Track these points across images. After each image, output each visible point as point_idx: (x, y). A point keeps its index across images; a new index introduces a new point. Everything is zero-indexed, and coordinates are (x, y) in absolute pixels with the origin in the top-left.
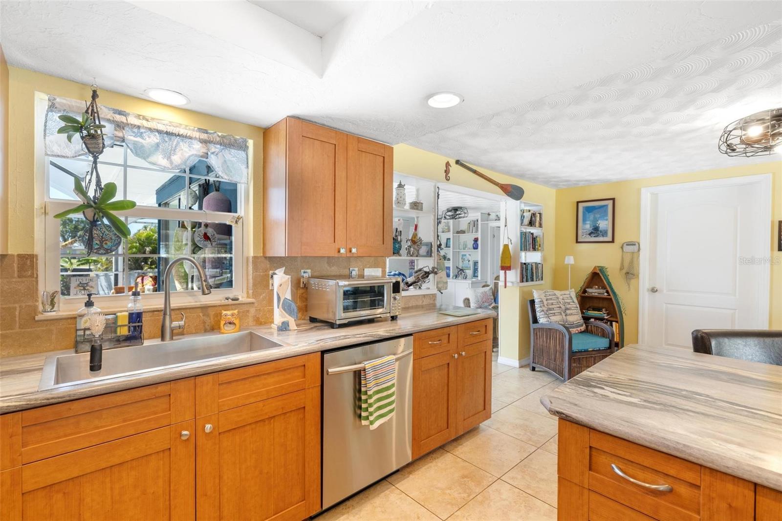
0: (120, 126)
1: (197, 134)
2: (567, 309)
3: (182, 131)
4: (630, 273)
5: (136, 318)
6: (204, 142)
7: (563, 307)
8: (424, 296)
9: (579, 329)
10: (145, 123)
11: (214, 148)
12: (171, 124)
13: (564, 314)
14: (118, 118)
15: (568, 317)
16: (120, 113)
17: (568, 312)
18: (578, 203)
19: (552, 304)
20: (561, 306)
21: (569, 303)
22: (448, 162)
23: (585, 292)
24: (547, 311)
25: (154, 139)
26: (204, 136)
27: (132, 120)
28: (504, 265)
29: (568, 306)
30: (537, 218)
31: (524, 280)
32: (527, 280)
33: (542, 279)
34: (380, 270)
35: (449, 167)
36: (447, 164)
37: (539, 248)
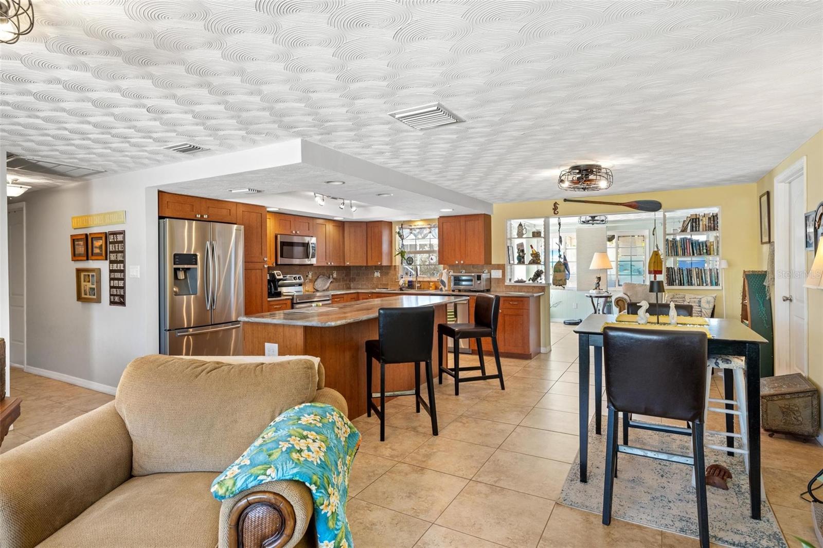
0: (411, 229)
1: (427, 226)
3: (424, 227)
5: (409, 282)
6: (430, 228)
8: (534, 287)
10: (416, 227)
11: (433, 229)
12: (421, 225)
14: (410, 227)
16: (411, 226)
22: (556, 202)
23: (744, 299)
25: (418, 231)
26: (429, 226)
27: (413, 227)
30: (701, 223)
31: (675, 283)
32: (681, 284)
33: (717, 284)
34: (501, 271)
35: (557, 205)
36: (555, 204)
37: (712, 252)
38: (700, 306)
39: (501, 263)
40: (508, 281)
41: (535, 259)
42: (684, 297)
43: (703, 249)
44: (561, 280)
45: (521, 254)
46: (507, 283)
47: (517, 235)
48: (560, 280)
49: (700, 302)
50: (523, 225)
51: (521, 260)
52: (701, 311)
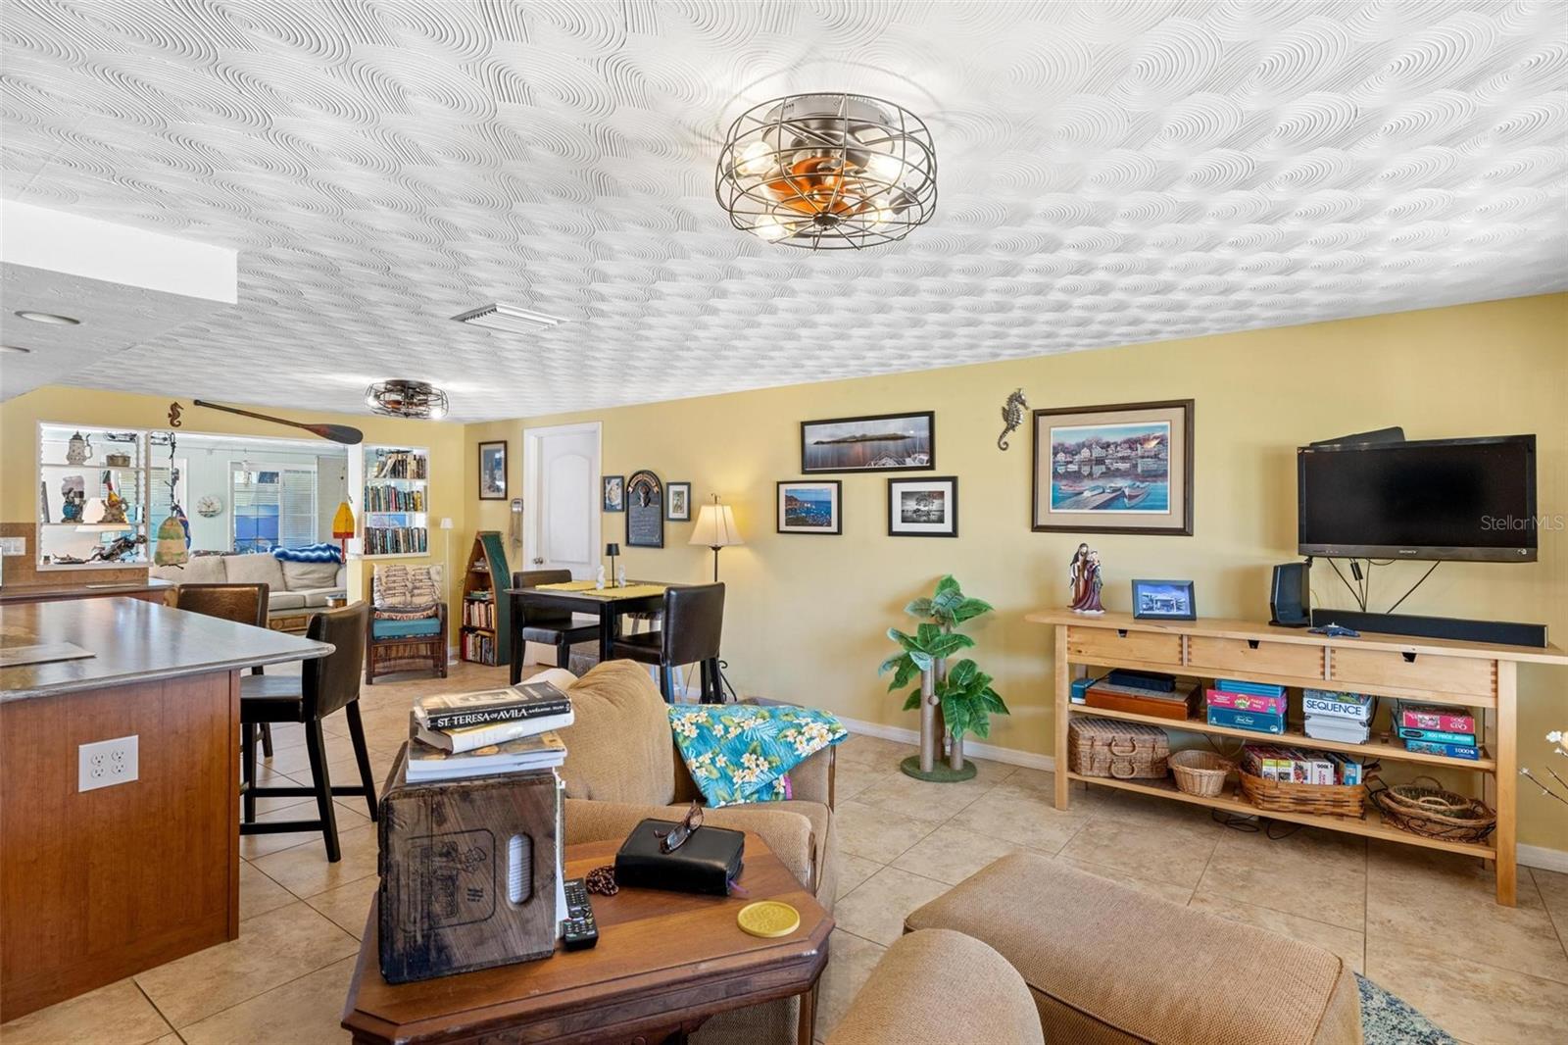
2: (415, 588)
4: (518, 542)
7: (410, 586)
9: (425, 613)
13: (408, 595)
15: (414, 598)
17: (416, 592)
18: (480, 444)
19: (394, 582)
20: (408, 583)
21: (421, 581)
23: (473, 566)
24: (385, 591)
28: (336, 531)
29: (418, 585)
30: (408, 467)
31: (375, 551)
32: (384, 551)
33: (425, 550)
34: (23, 539)
35: (179, 410)
36: (175, 406)
37: (419, 507)
38: (430, 579)
39: (23, 518)
40: (41, 562)
41: (114, 511)
42: (405, 569)
43: (410, 502)
44: (182, 553)
45: (77, 501)
46: (41, 565)
47: (69, 457)
48: (179, 555)
49: (428, 573)
50: (84, 438)
51: (73, 513)
52: (433, 585)
